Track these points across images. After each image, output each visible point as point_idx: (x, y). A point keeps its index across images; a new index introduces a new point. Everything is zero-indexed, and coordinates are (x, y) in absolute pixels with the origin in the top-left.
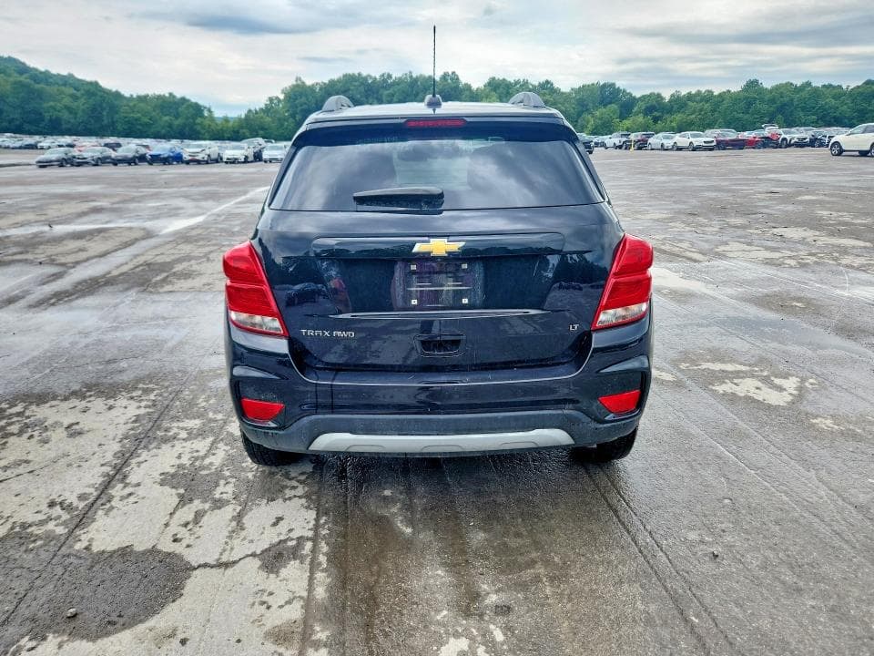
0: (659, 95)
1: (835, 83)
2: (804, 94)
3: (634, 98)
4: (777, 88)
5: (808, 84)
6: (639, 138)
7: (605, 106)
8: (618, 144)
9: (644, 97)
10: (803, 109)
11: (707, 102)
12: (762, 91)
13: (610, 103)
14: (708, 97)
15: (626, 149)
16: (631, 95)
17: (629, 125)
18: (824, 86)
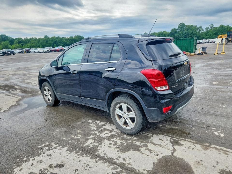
0: (21, 39)
1: (64, 37)
2: (59, 39)
3: (13, 39)
4: (52, 37)
5: (59, 37)
6: (26, 50)
7: (4, 41)
8: (19, 52)
9: (16, 39)
10: (60, 42)
11: (36, 40)
12: (49, 38)
13: (6, 40)
14: (36, 39)
15: (23, 53)
16: (12, 38)
17: (14, 47)
18: (62, 37)
